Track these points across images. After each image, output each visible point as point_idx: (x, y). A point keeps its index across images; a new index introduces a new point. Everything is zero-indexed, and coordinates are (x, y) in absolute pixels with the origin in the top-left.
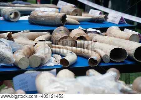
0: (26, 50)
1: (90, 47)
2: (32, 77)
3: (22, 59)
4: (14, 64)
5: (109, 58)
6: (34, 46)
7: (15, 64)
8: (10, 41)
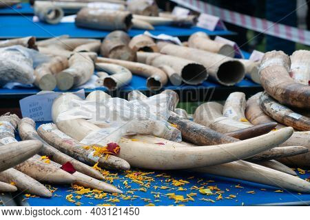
0: (55, 65)
1: (155, 62)
2: (49, 100)
3: (45, 77)
4: (33, 84)
5: (180, 79)
6: (68, 59)
7: (36, 84)
8: (31, 50)
